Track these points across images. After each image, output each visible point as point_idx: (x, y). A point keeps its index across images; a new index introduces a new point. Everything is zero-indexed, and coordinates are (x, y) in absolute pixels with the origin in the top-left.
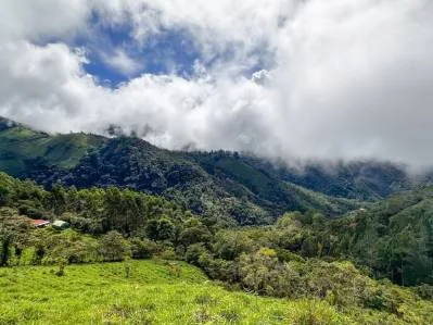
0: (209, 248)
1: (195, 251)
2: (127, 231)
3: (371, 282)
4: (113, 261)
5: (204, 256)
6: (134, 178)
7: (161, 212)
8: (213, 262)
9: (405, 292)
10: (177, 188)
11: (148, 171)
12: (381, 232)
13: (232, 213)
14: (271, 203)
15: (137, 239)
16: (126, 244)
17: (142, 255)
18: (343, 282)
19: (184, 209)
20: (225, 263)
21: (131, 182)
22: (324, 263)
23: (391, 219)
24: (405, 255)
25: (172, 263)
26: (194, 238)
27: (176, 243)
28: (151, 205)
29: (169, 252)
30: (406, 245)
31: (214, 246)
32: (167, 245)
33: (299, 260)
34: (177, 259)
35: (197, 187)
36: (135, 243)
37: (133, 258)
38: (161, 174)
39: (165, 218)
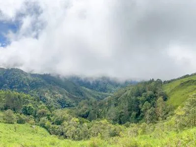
0: (49, 119)
1: (44, 121)
2: (14, 110)
3: (112, 126)
4: (9, 123)
5: (48, 123)
6: (16, 86)
7: (28, 102)
8: (52, 126)
9: (122, 127)
10: (35, 91)
11: (22, 83)
12: (116, 105)
13: (59, 102)
14: (75, 96)
15: (19, 114)
16: (14, 116)
17: (21, 122)
18: (103, 128)
19: (38, 101)
20: (57, 126)
21: (15, 88)
22: (97, 122)
23: (118, 99)
24: (122, 112)
25: (34, 126)
26: (43, 114)
27: (35, 117)
28: (24, 98)
29: (32, 121)
30: (123, 109)
31: (52, 118)
32: (31, 118)
33: (87, 122)
34: (36, 125)
35: (43, 90)
36: (18, 116)
37: (17, 123)
38: (28, 85)
39: (30, 105)
